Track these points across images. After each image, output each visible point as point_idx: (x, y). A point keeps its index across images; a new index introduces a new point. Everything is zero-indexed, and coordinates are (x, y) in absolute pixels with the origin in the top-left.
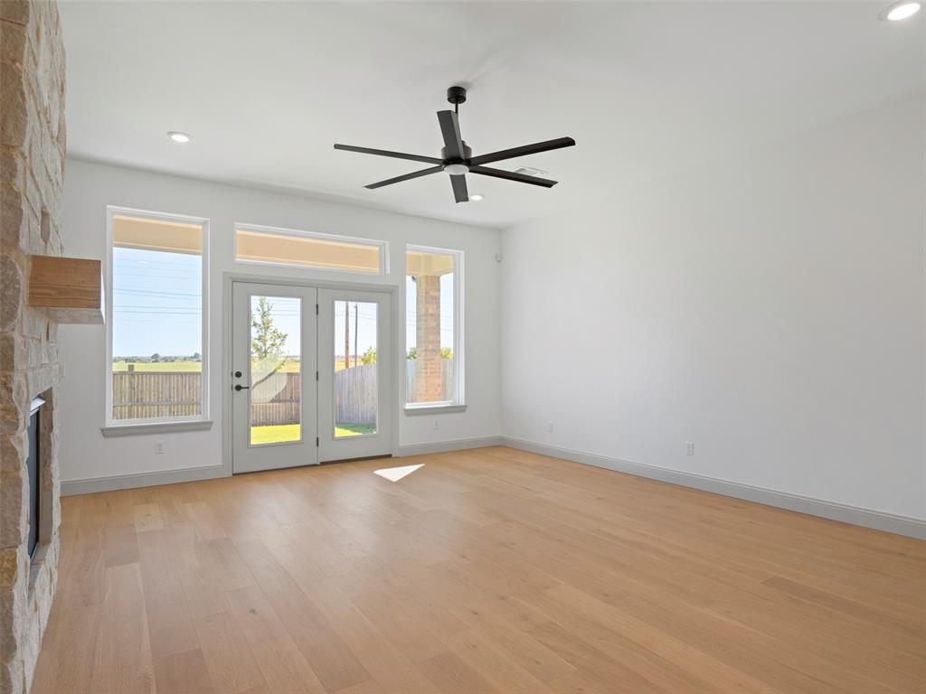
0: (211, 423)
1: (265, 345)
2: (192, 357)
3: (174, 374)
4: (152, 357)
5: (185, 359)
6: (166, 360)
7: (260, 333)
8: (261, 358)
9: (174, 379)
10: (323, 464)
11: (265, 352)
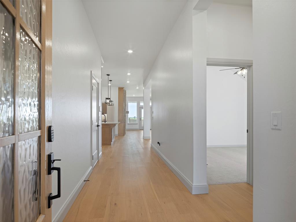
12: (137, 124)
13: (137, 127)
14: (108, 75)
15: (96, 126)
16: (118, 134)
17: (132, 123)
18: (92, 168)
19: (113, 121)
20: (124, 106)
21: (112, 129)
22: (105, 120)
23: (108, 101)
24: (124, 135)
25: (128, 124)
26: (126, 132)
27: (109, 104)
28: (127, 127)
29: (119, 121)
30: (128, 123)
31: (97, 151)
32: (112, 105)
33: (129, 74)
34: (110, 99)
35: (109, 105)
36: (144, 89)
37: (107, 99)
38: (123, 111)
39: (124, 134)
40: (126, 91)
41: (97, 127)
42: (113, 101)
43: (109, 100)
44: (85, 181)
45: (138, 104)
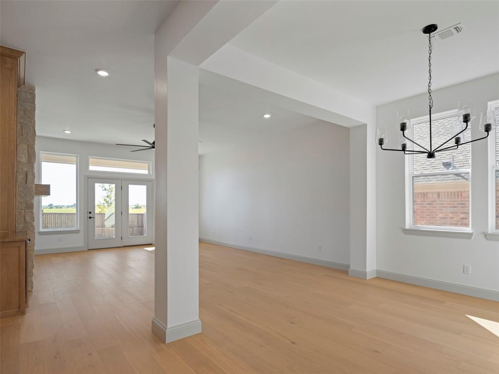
0: (80, 230)
1: (111, 200)
2: (72, 206)
3: (63, 214)
4: (49, 206)
5: (68, 207)
6: (57, 207)
7: (108, 194)
8: (109, 206)
9: (63, 217)
10: (123, 246)
11: (111, 203)
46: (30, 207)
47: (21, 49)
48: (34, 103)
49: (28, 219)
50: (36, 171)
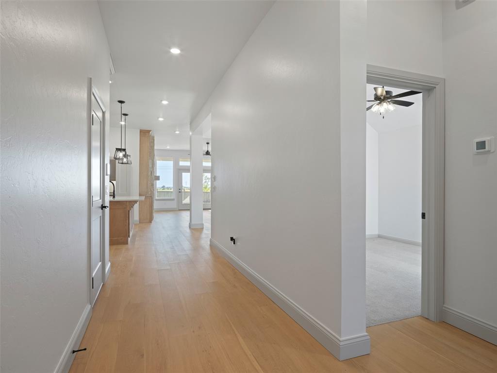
12: (173, 200)
13: (173, 205)
14: (121, 102)
15: (100, 207)
16: (138, 219)
17: (163, 198)
18: (91, 306)
19: (129, 195)
20: (151, 166)
21: (129, 211)
22: (114, 193)
23: (120, 155)
24: (151, 222)
25: (157, 200)
26: (155, 215)
27: (120, 161)
28: (156, 205)
29: (140, 195)
30: (157, 198)
31: (100, 263)
32: (128, 163)
33: (165, 102)
34: (124, 150)
35: (122, 163)
36: (192, 134)
37: (118, 150)
38: (148, 175)
39: (151, 220)
40: (153, 137)
41: (100, 210)
42: (130, 156)
43: (124, 153)
44: (74, 352)
45: (176, 164)
46: (153, 185)
47: (149, 129)
48: (154, 143)
49: (152, 190)
50: (155, 170)
